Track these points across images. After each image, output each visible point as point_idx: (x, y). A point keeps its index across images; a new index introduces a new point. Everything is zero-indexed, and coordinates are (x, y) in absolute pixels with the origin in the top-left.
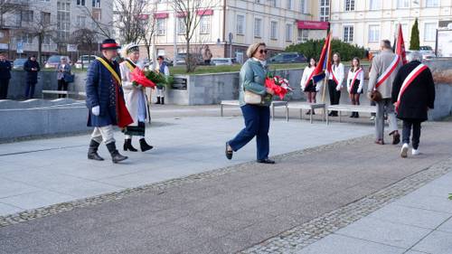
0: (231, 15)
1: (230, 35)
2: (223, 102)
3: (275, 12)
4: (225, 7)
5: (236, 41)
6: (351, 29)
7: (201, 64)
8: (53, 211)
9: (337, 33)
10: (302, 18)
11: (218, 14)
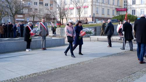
0: (94, 7)
1: (94, 14)
2: (91, 37)
3: (108, 6)
4: (92, 5)
5: (96, 16)
6: (135, 10)
7: (84, 24)
8: (31, 76)
9: (130, 12)
10: (118, 7)
11: (90, 7)
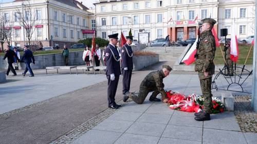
0: (51, 27)
1: (52, 36)
2: (47, 68)
3: (72, 26)
4: (48, 24)
5: (54, 39)
6: (105, 33)
7: (38, 50)
9: (99, 35)
10: (84, 28)
11: (45, 28)
